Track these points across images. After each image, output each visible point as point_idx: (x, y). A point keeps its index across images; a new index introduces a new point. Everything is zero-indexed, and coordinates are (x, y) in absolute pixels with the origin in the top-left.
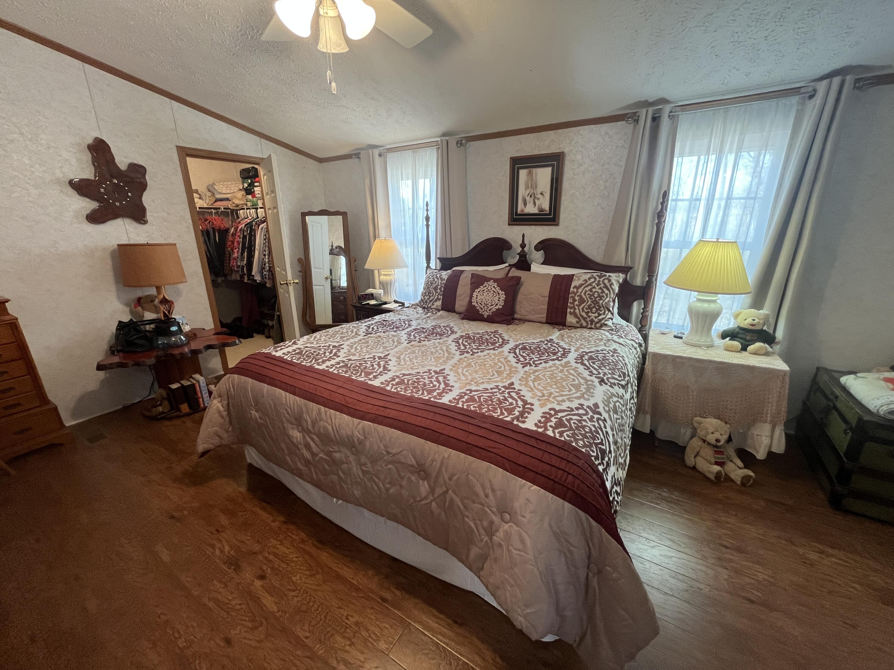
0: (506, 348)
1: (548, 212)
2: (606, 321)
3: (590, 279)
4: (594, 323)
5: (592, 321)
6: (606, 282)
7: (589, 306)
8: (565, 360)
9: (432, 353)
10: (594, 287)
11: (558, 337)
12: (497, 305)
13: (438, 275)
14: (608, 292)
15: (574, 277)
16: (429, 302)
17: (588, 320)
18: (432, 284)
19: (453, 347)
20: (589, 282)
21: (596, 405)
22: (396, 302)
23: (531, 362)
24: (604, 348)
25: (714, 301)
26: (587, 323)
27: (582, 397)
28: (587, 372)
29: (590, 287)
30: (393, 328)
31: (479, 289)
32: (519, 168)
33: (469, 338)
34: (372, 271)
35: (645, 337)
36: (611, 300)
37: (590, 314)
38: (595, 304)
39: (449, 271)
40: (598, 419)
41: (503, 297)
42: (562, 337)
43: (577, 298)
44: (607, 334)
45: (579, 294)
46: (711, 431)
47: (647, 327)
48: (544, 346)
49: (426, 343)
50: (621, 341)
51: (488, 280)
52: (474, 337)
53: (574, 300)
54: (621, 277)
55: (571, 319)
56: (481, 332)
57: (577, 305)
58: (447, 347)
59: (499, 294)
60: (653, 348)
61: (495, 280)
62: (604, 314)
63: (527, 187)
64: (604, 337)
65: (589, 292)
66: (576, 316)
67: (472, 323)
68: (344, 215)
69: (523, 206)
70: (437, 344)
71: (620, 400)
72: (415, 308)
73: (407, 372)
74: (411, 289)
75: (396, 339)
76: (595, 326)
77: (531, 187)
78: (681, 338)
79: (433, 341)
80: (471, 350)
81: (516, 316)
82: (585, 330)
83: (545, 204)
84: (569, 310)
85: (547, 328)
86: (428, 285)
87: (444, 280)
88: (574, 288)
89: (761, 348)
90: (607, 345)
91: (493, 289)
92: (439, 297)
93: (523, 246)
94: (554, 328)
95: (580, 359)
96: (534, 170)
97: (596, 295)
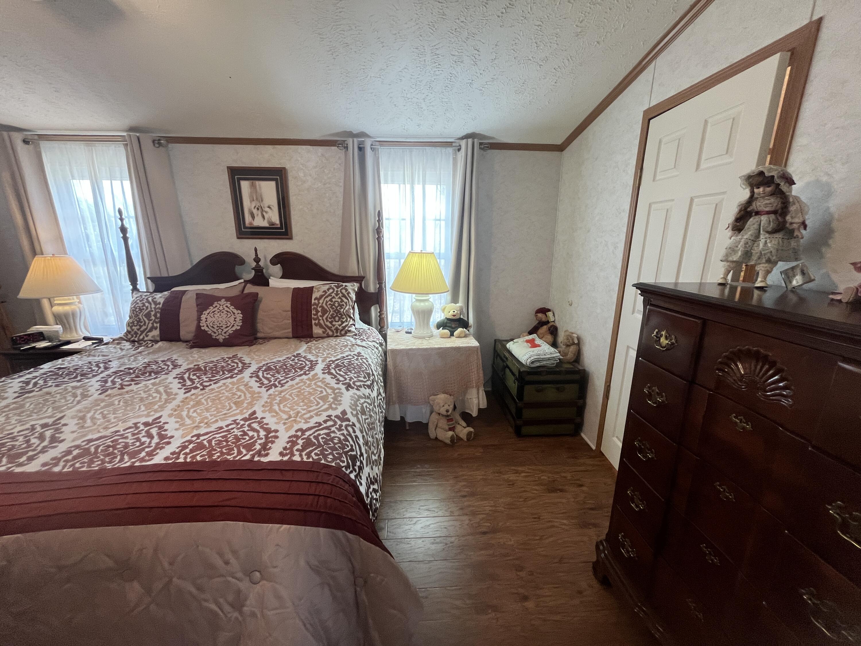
0: (247, 373)
1: (279, 226)
2: (349, 327)
3: (328, 289)
4: (339, 331)
5: (337, 329)
6: (344, 291)
7: (331, 315)
8: (312, 373)
9: (142, 400)
10: (334, 297)
11: (305, 351)
12: (233, 326)
13: (150, 299)
14: (347, 301)
15: (314, 289)
16: (139, 332)
17: (333, 328)
18: (141, 310)
19: (175, 385)
20: (328, 293)
21: (344, 413)
22: (86, 339)
23: (276, 383)
24: (349, 353)
25: (427, 300)
26: (333, 332)
27: (330, 407)
28: (334, 381)
29: (330, 298)
30: (76, 377)
31: (208, 311)
32: (239, 180)
33: (199, 369)
34: (36, 301)
35: (385, 337)
36: (351, 307)
37: (334, 323)
38: (337, 313)
39: (166, 293)
40: (346, 426)
41: (239, 316)
42: (310, 349)
43: (319, 309)
44: (352, 339)
45: (320, 305)
46: (442, 405)
47: (385, 327)
48: (291, 362)
49: (134, 387)
50: (364, 344)
51: (219, 299)
52: (205, 367)
53: (317, 312)
54: (356, 286)
55: (317, 331)
56: (215, 359)
57: (320, 316)
58: (166, 387)
59: (234, 313)
60: (391, 346)
61: (227, 299)
62: (346, 321)
63: (252, 200)
64: (348, 342)
65: (330, 302)
66: (321, 326)
67: (203, 350)
69: (251, 218)
70: (151, 386)
71: (367, 400)
72: (118, 344)
73: (95, 436)
74: (112, 320)
75: (79, 392)
76: (340, 333)
77: (257, 199)
78: (410, 333)
79: (144, 383)
80: (201, 384)
81: (259, 335)
82: (332, 338)
83: (274, 217)
84: (313, 322)
85: (294, 342)
86: (135, 312)
87: (159, 304)
88: (315, 299)
89: (461, 332)
90: (352, 350)
91: (226, 309)
92: (155, 325)
93: (257, 260)
94: (301, 341)
95: (327, 370)
96: (257, 183)
97: (337, 305)
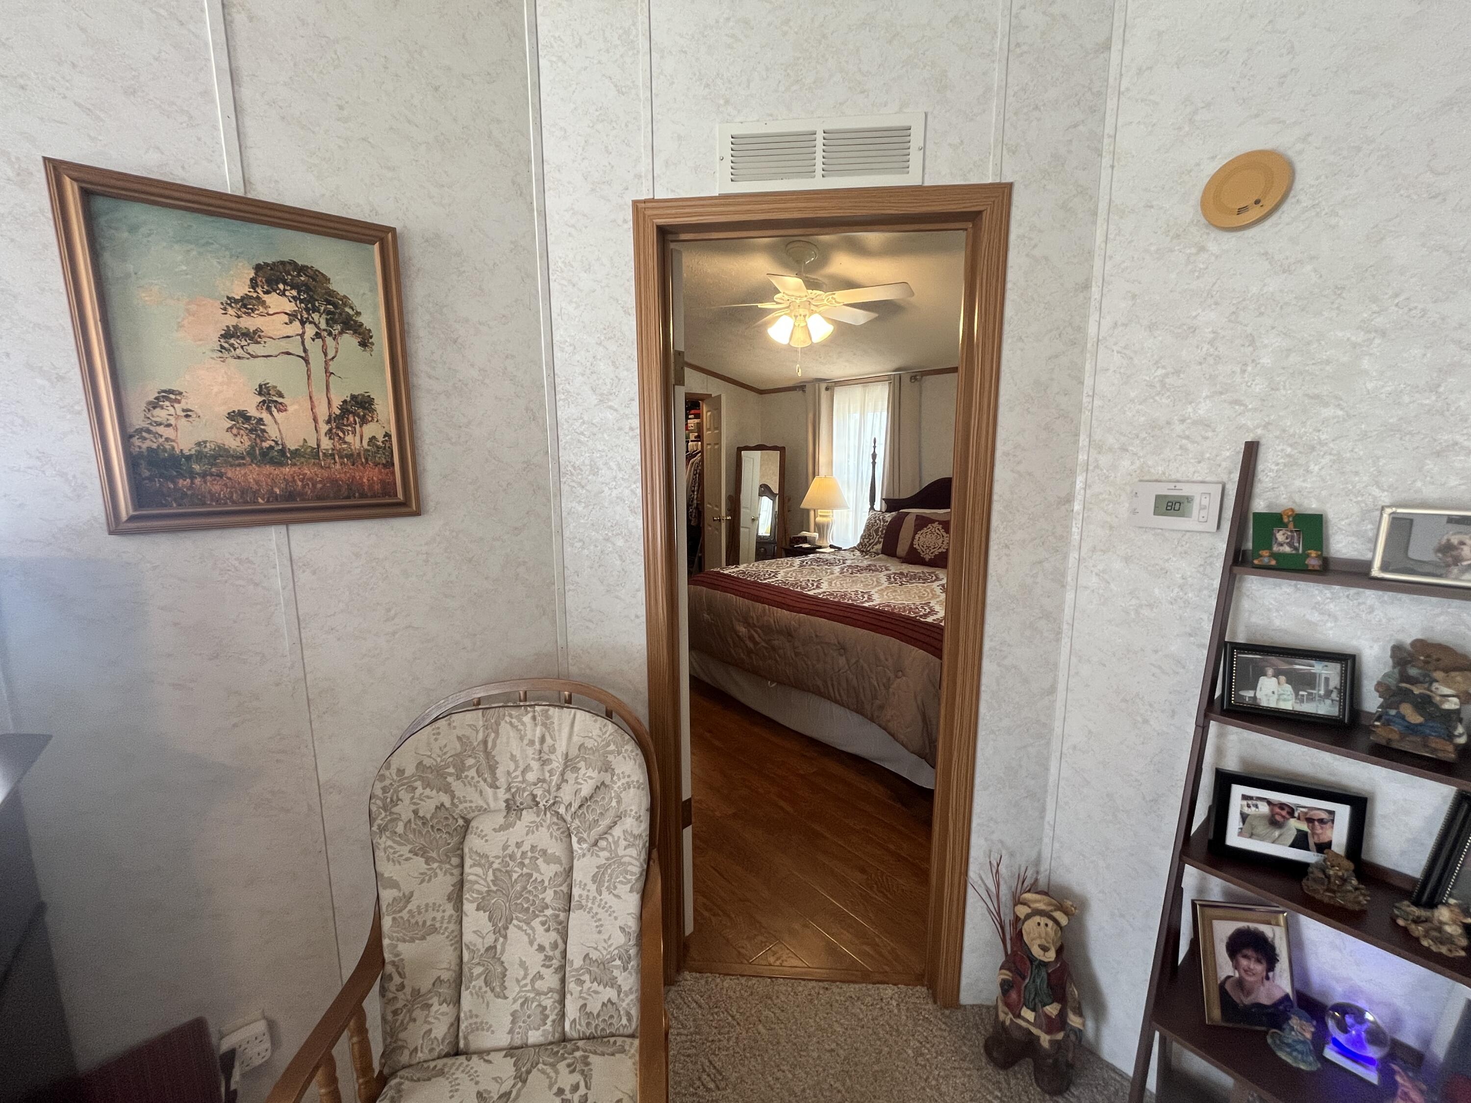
9: (862, 581)
13: (881, 517)
16: (868, 544)
18: (873, 525)
19: (884, 579)
22: (831, 547)
30: (824, 564)
31: (922, 531)
33: (902, 574)
34: (808, 511)
39: (894, 512)
41: (948, 541)
49: (859, 575)
51: (933, 521)
52: (907, 574)
58: (878, 578)
59: (944, 537)
67: (911, 565)
68: (782, 450)
70: (868, 576)
72: (852, 551)
73: (836, 590)
75: (829, 570)
79: (866, 574)
80: (901, 582)
86: (868, 527)
87: (887, 522)
91: (938, 532)
92: (880, 539)
